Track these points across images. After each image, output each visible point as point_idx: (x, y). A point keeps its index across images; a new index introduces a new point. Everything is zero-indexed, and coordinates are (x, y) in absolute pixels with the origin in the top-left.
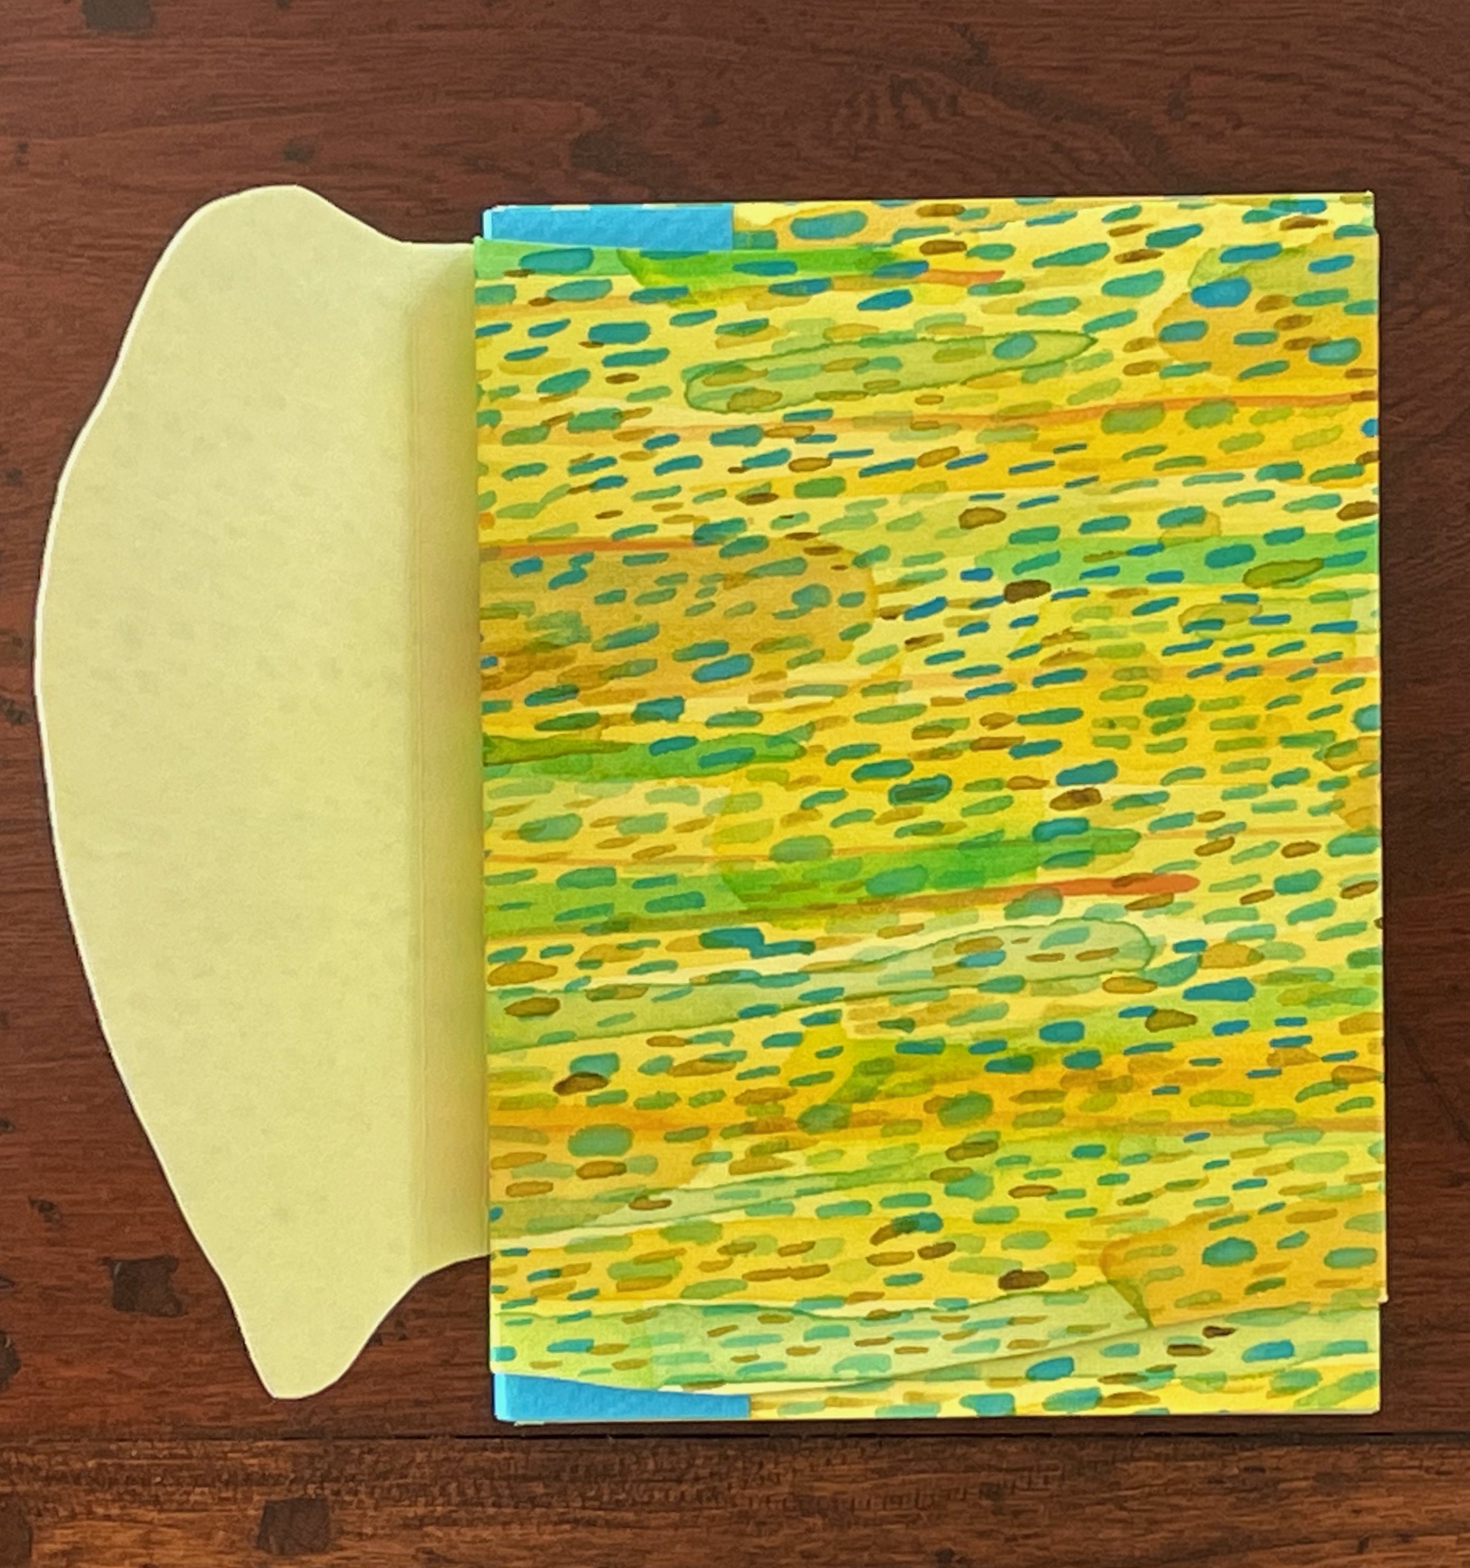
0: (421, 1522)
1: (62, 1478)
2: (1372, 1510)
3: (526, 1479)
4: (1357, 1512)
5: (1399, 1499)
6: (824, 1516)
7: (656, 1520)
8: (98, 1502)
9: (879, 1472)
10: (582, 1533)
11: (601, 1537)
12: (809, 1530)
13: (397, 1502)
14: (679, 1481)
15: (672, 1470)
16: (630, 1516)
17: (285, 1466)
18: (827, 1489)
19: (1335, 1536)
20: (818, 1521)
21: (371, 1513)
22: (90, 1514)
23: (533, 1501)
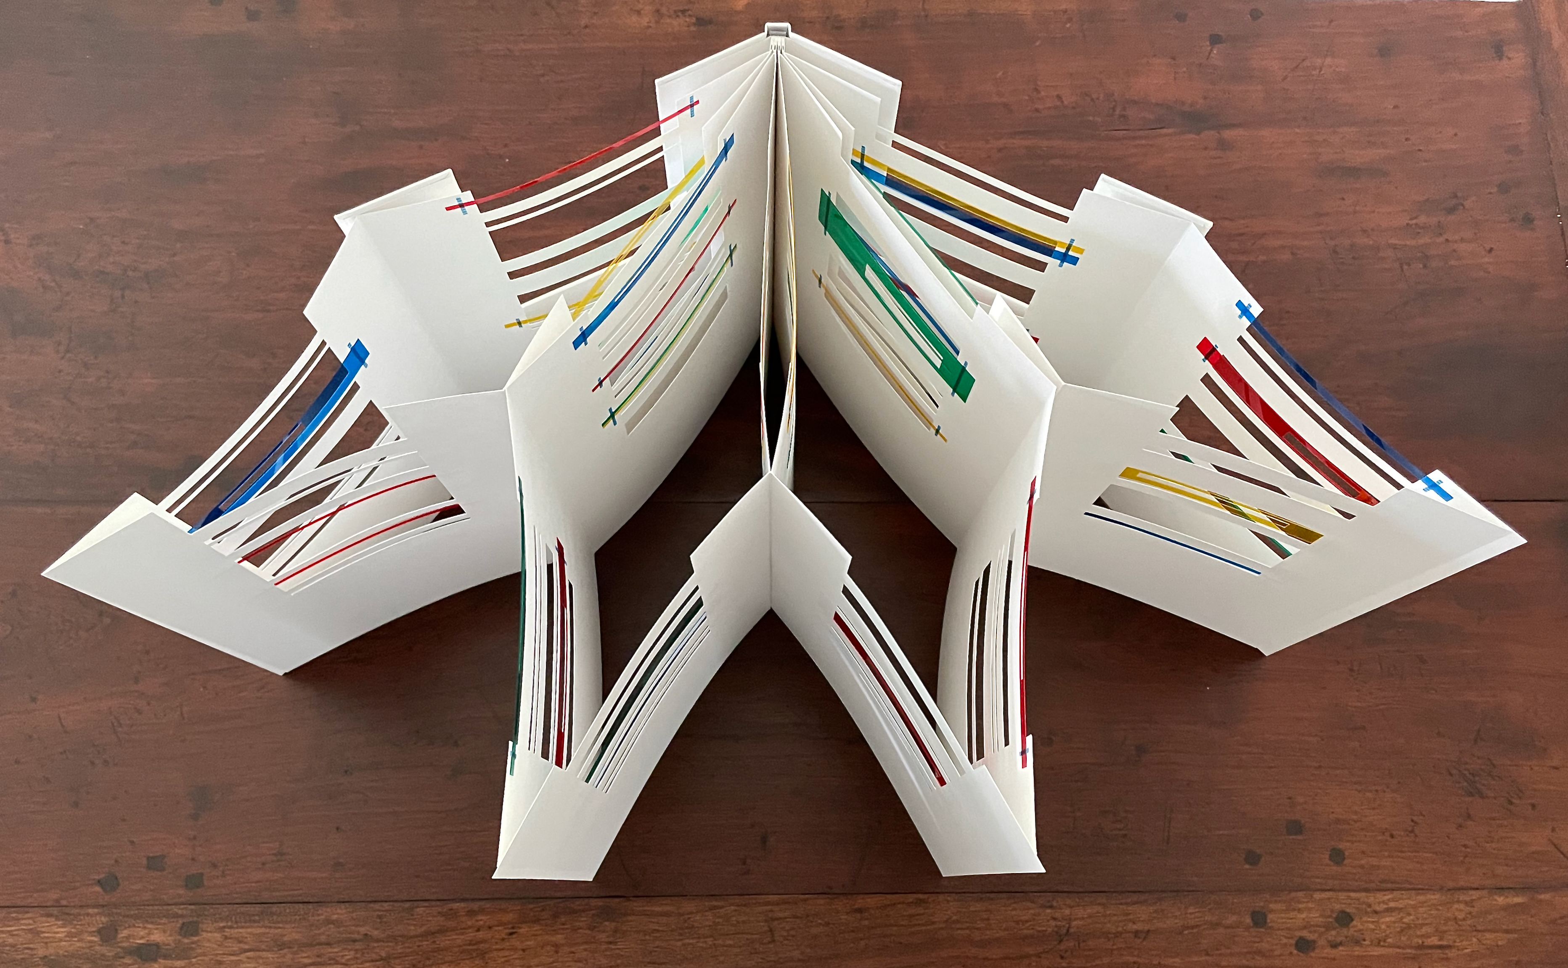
0: (224, 927)
1: (128, 916)
2: (481, 920)
3: (254, 915)
4: (477, 921)
5: (488, 917)
6: (334, 924)
7: (287, 926)
8: (137, 923)
9: (349, 912)
10: (267, 930)
11: (272, 931)
12: (330, 928)
13: (218, 922)
14: (295, 915)
15: (293, 912)
16: (281, 925)
17: (189, 912)
18: (335, 917)
19: (470, 927)
20: (332, 926)
21: (210, 925)
22: (134, 926)
23: (254, 921)
